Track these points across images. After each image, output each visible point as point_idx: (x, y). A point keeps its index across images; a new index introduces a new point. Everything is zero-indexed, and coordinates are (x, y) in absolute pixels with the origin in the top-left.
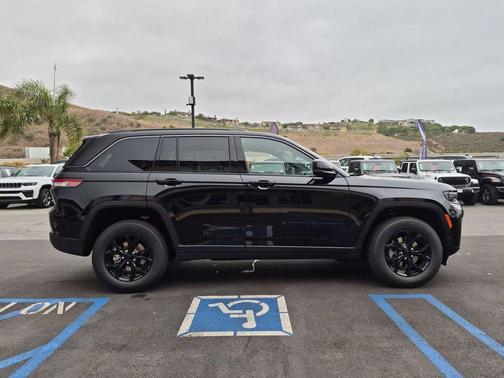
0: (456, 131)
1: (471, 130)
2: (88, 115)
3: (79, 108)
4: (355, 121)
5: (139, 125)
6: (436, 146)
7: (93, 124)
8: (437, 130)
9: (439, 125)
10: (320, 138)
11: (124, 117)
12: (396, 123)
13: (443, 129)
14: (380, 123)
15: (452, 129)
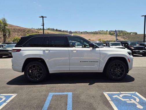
0: (132, 34)
1: (136, 34)
2: (24, 29)
4: (102, 31)
5: (38, 33)
6: (126, 38)
7: (25, 32)
9: (126, 32)
10: (92, 36)
11: (34, 30)
13: (128, 33)
14: (110, 31)
15: (130, 33)
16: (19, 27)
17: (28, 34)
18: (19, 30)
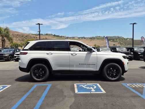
0: (128, 39)
2: (22, 35)
3: (19, 33)
4: (99, 36)
6: (122, 44)
7: (24, 37)
8: (123, 39)
9: (123, 38)
10: (89, 41)
11: (32, 35)
12: (111, 37)
13: (124, 39)
14: (106, 37)
15: (127, 39)
16: (17, 32)
17: (26, 39)
18: (17, 35)
